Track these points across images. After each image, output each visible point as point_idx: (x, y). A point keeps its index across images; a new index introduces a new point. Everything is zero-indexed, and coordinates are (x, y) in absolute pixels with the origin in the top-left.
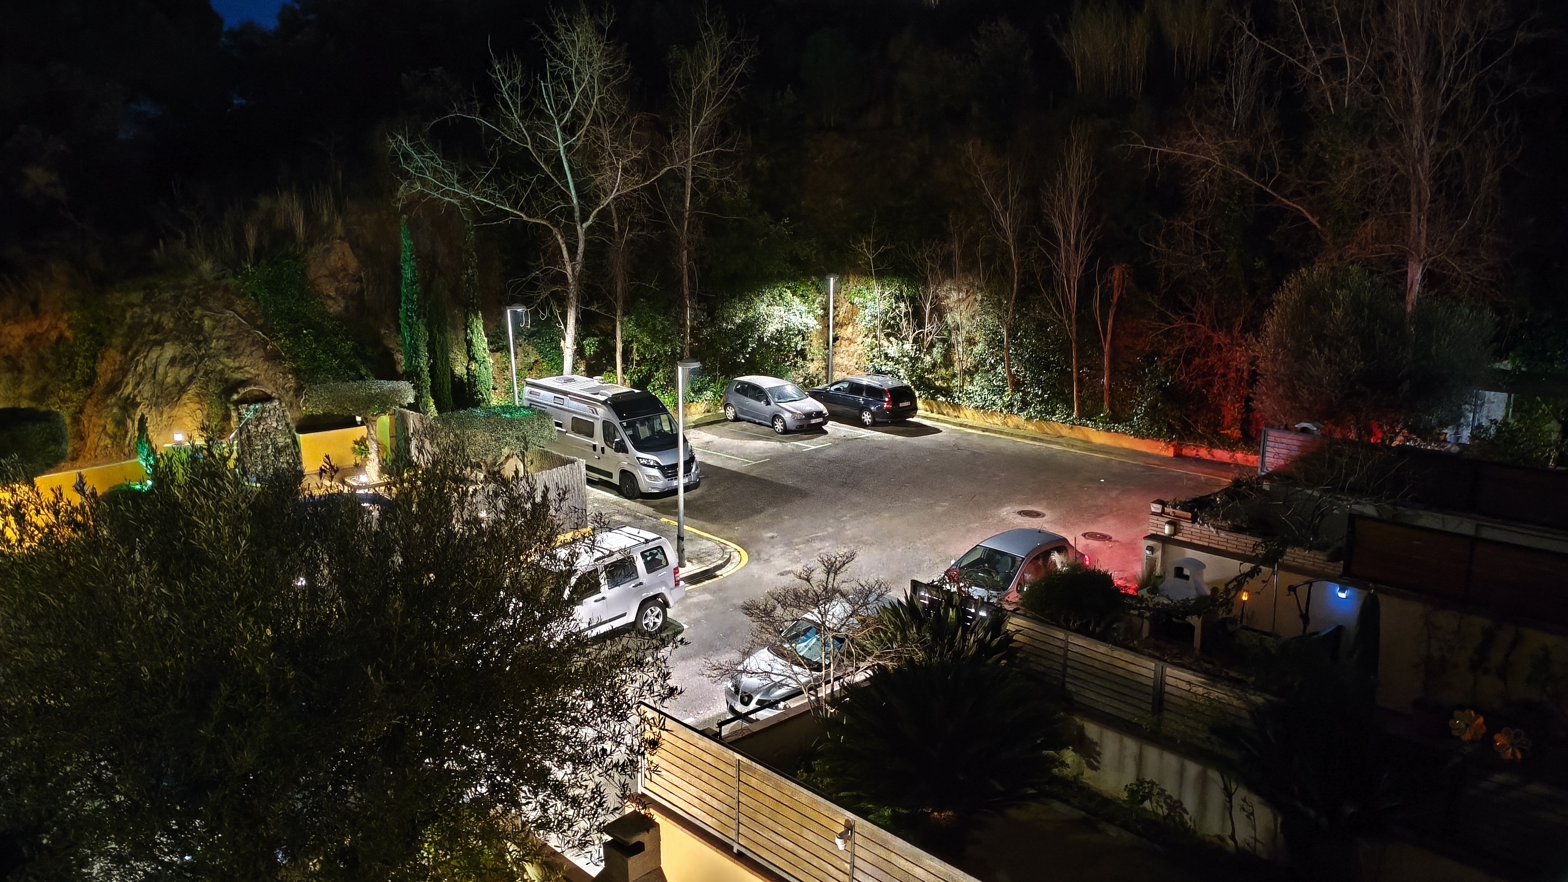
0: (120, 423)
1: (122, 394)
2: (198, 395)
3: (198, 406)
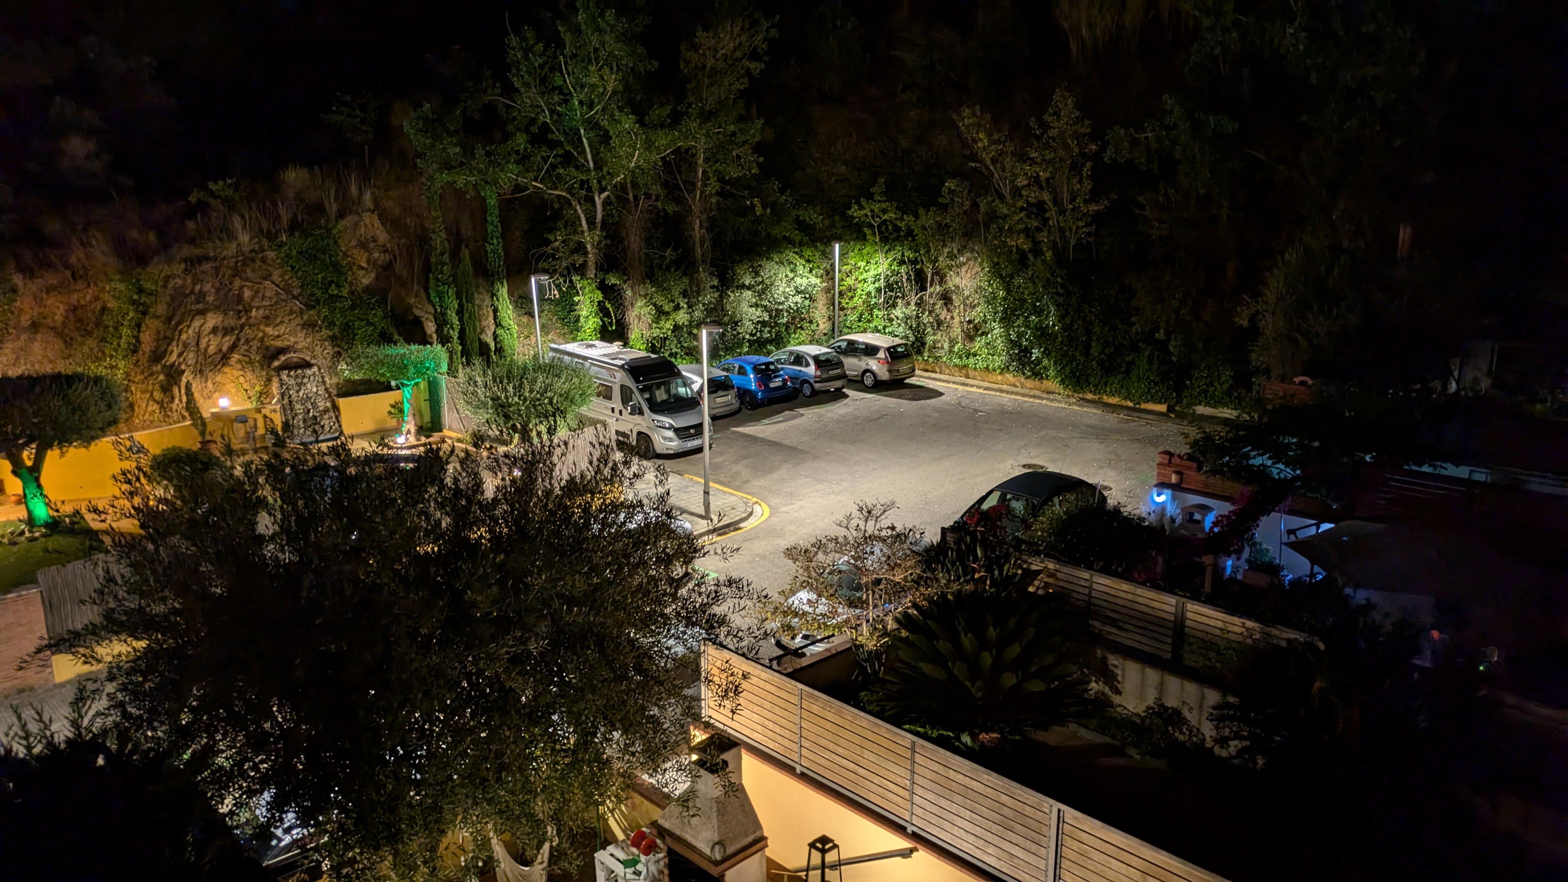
0: (167, 389)
1: (167, 361)
2: (240, 362)
3: (241, 373)
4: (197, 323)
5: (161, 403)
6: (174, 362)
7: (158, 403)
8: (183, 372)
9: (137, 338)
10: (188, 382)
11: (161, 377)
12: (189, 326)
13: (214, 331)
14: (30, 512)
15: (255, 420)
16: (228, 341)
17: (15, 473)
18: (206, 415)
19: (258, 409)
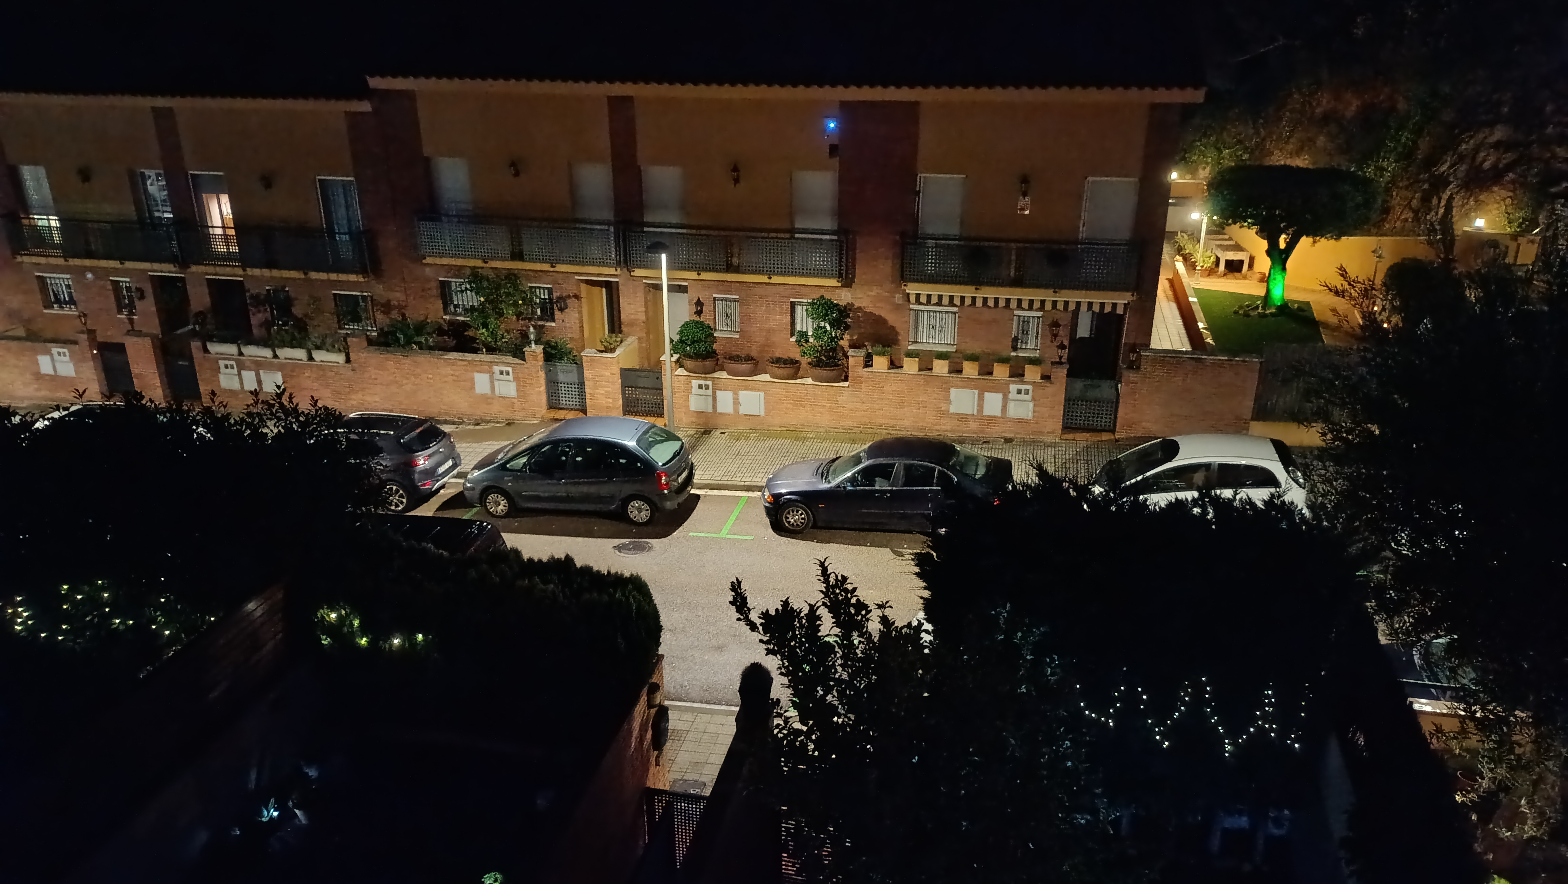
0: (1426, 199)
1: (1436, 171)
2: (1513, 182)
3: (1511, 194)
4: (1481, 136)
5: (1416, 212)
6: (1444, 172)
7: (1413, 211)
8: (1450, 183)
9: (1415, 142)
10: (1452, 194)
11: (1426, 186)
12: (1471, 137)
13: (1497, 145)
14: (1268, 291)
15: (1507, 247)
16: (1509, 157)
17: (1268, 253)
18: (1458, 232)
19: (1514, 237)
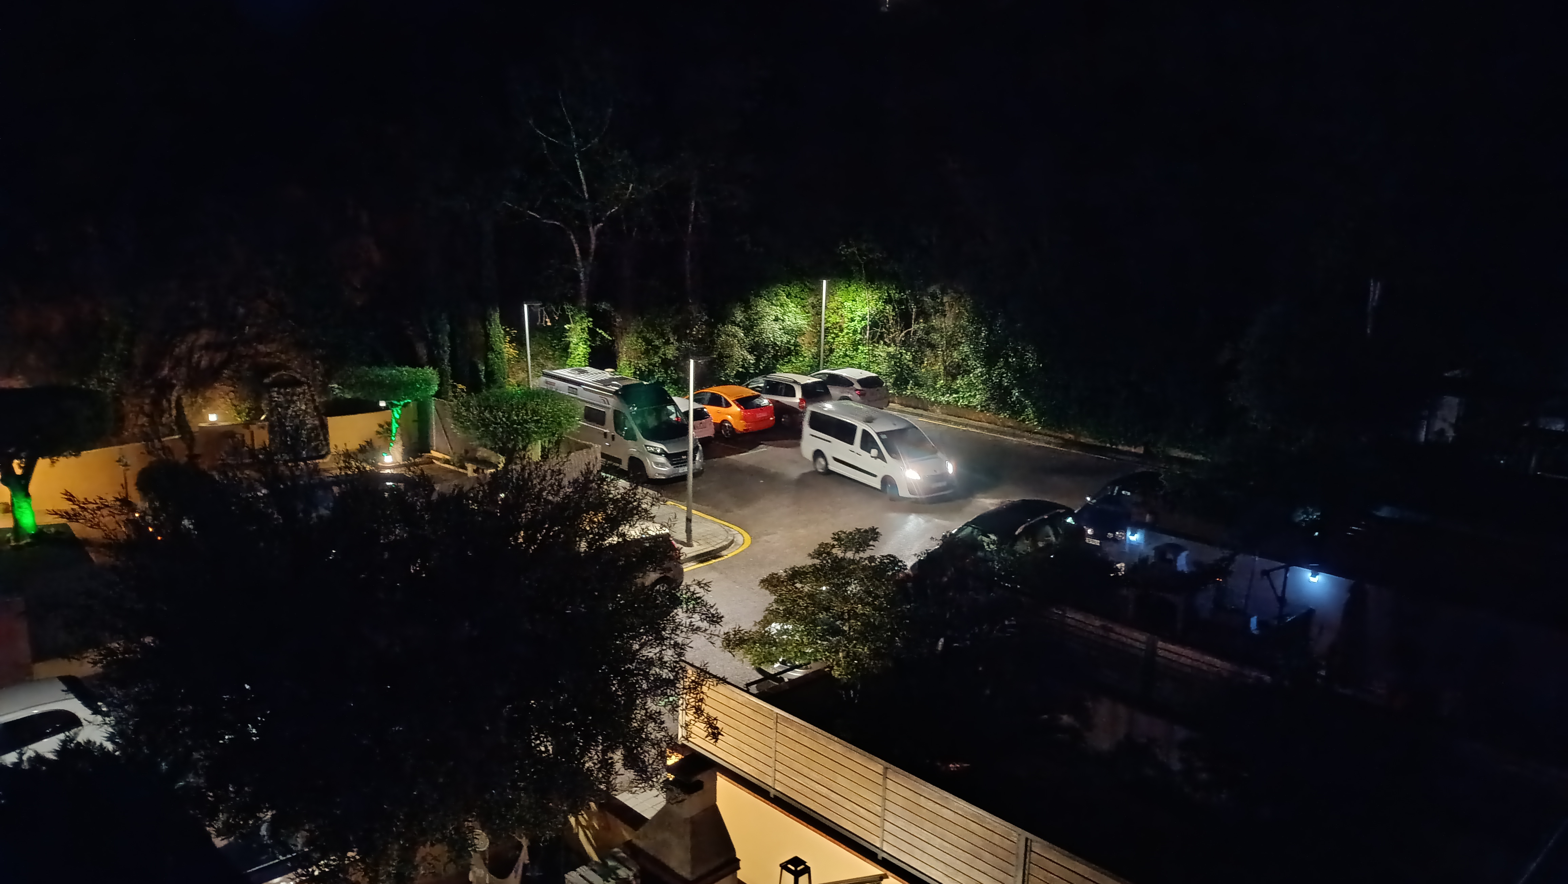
0: (155, 403)
1: (158, 375)
2: (230, 378)
3: (233, 389)
4: (190, 340)
5: (150, 417)
6: (166, 376)
7: (147, 416)
8: (174, 386)
9: (130, 352)
10: (179, 395)
11: (152, 391)
12: (181, 342)
13: (207, 347)
14: (16, 521)
15: (243, 436)
16: (220, 357)
18: (194, 429)
19: (246, 425)
